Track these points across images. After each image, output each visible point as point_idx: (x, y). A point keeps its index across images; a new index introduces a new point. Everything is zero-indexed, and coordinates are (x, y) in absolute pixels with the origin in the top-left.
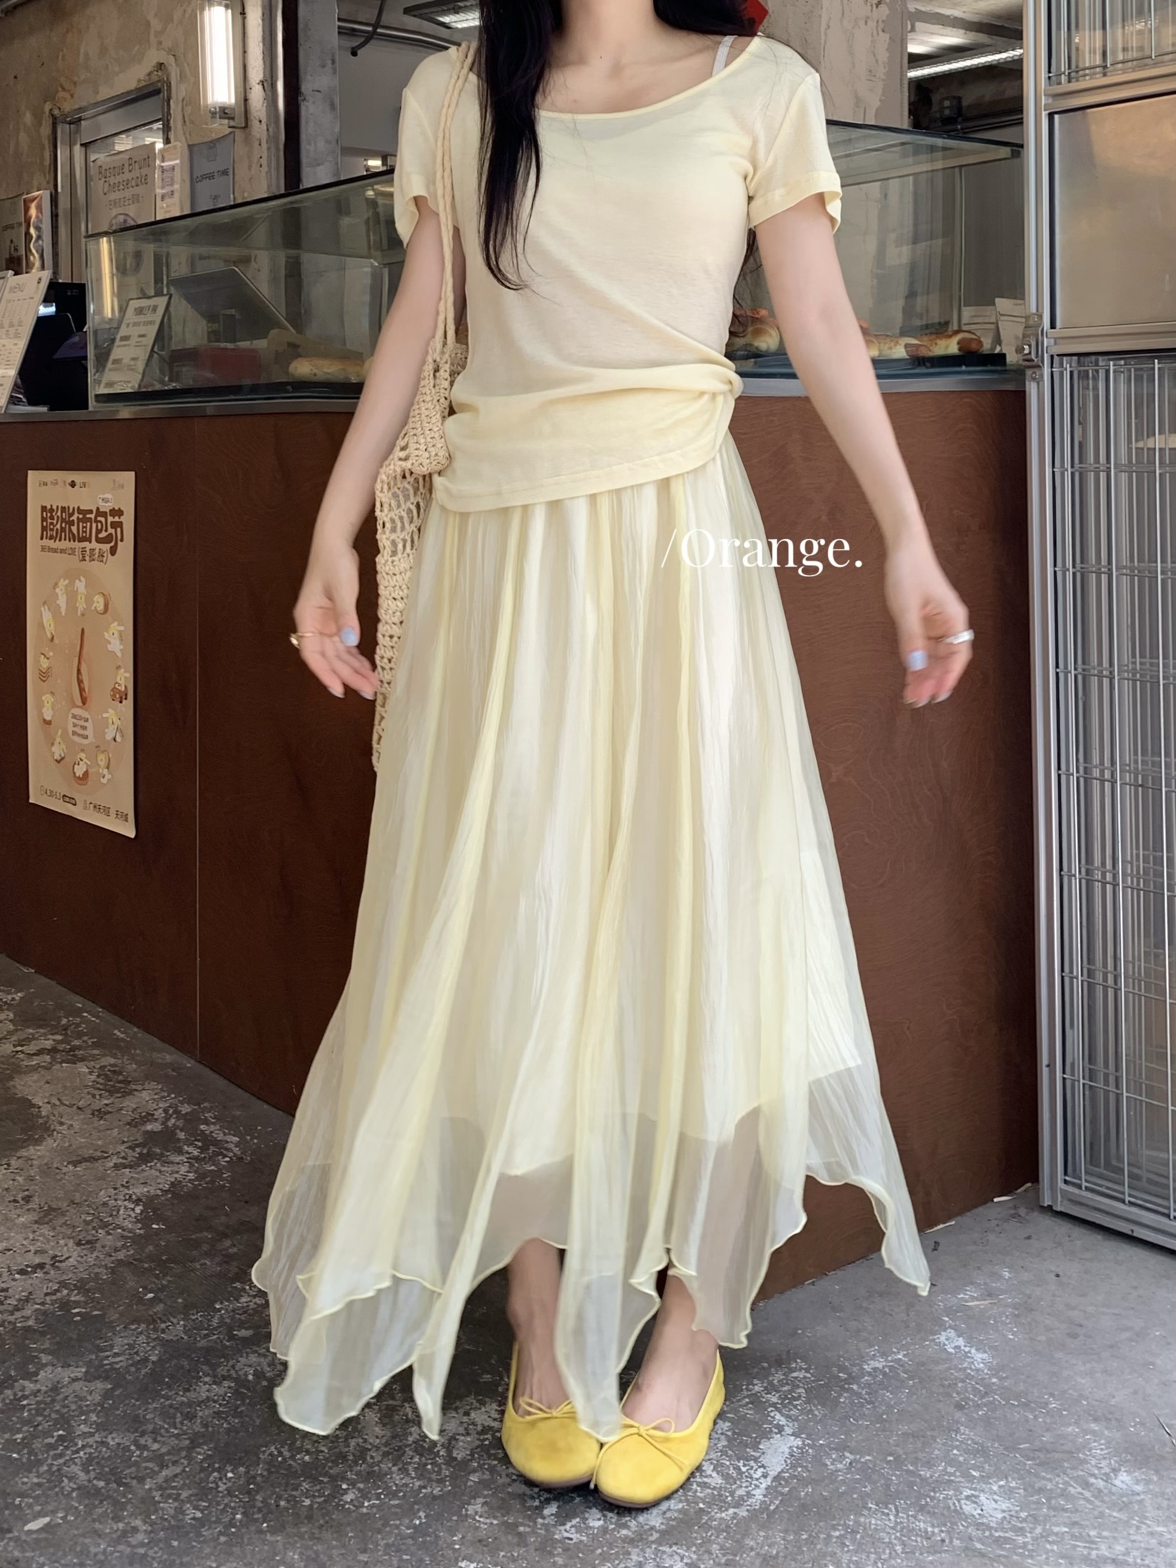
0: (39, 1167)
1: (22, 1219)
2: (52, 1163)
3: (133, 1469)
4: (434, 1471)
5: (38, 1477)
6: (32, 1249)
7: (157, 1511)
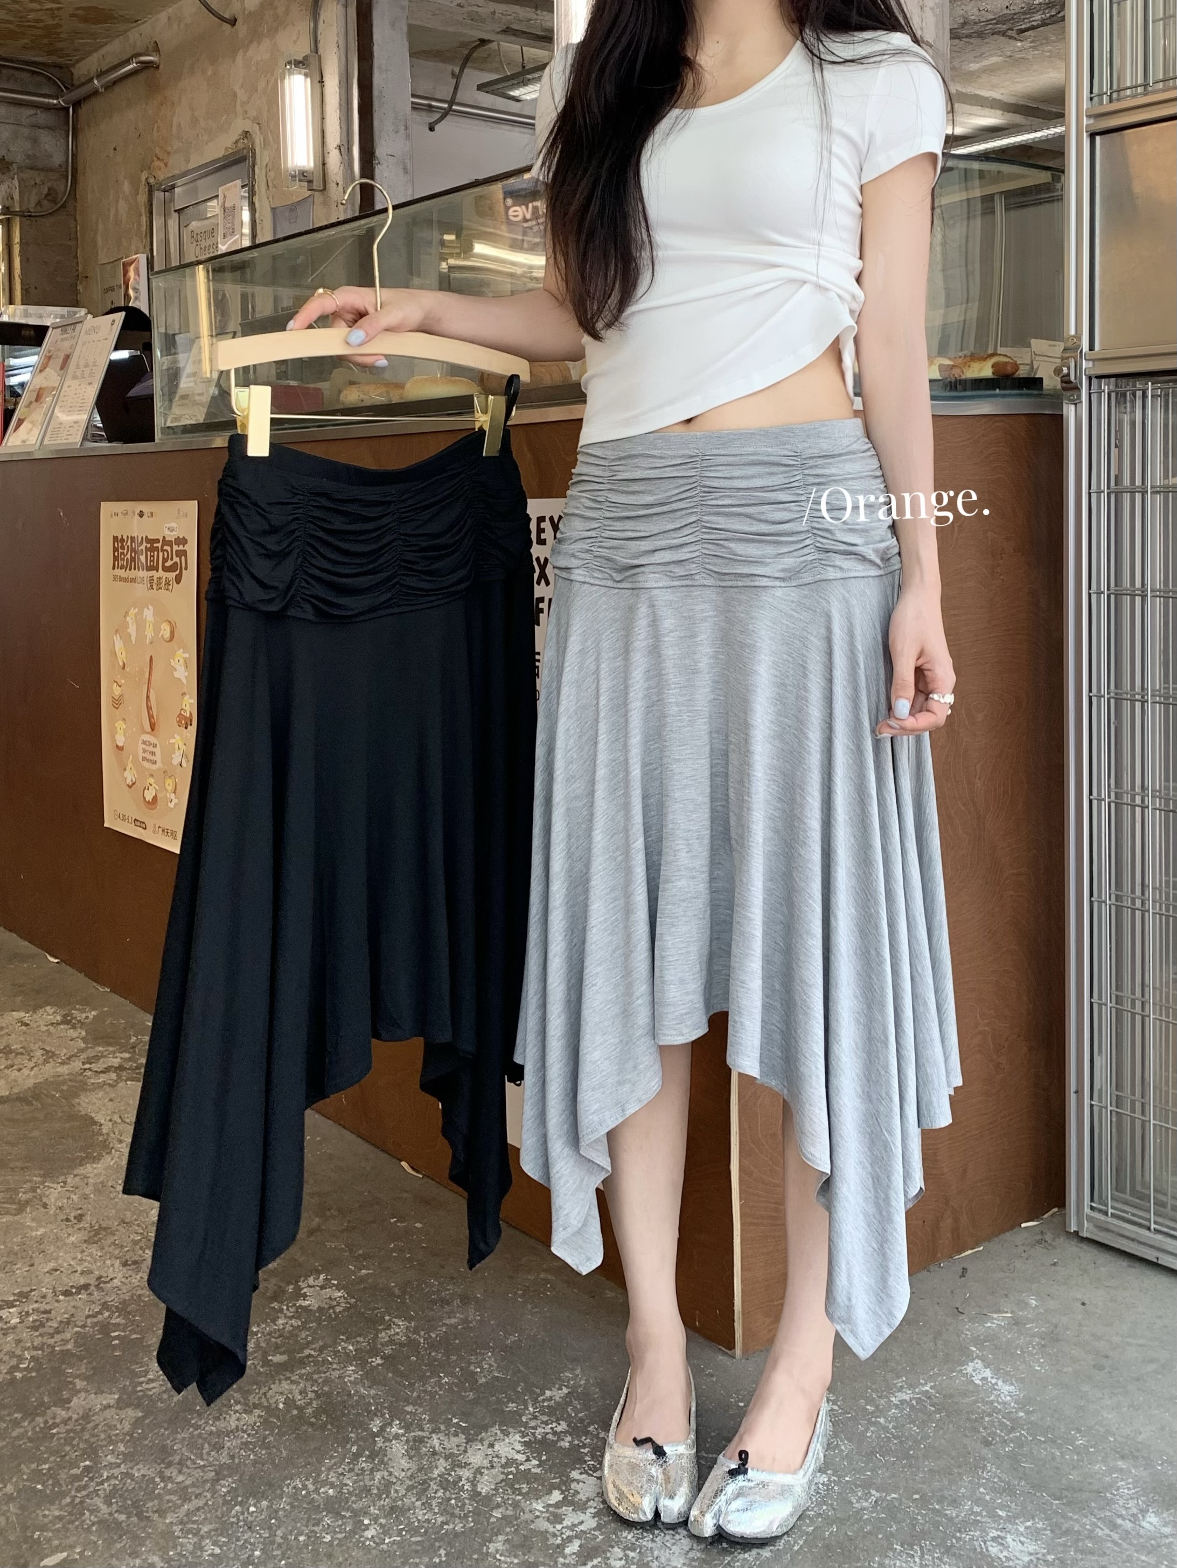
0: (95, 1185)
1: (72, 1239)
2: (107, 1182)
3: (156, 1502)
4: (458, 1506)
5: (60, 1509)
6: (79, 1269)
7: (175, 1547)
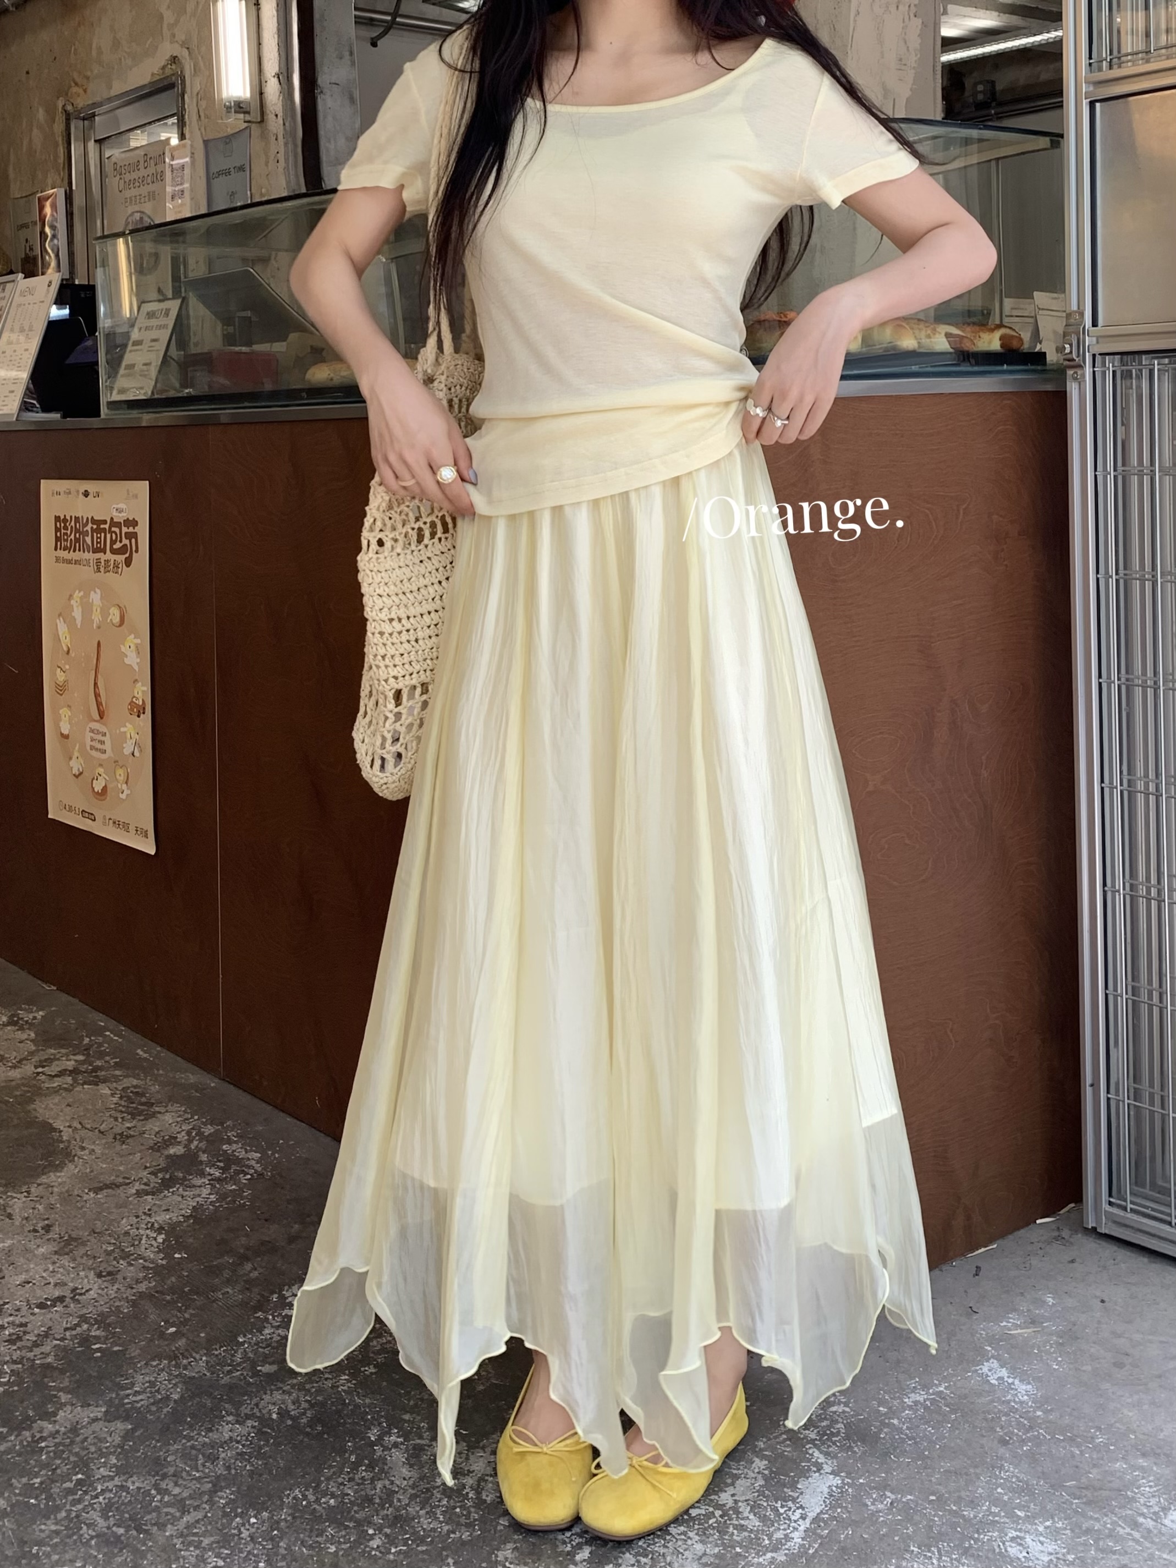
0: (60, 1194)
1: (42, 1250)
2: (73, 1191)
3: (154, 1514)
5: (56, 1524)
6: (52, 1281)
7: (177, 1559)
